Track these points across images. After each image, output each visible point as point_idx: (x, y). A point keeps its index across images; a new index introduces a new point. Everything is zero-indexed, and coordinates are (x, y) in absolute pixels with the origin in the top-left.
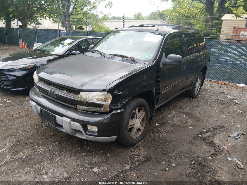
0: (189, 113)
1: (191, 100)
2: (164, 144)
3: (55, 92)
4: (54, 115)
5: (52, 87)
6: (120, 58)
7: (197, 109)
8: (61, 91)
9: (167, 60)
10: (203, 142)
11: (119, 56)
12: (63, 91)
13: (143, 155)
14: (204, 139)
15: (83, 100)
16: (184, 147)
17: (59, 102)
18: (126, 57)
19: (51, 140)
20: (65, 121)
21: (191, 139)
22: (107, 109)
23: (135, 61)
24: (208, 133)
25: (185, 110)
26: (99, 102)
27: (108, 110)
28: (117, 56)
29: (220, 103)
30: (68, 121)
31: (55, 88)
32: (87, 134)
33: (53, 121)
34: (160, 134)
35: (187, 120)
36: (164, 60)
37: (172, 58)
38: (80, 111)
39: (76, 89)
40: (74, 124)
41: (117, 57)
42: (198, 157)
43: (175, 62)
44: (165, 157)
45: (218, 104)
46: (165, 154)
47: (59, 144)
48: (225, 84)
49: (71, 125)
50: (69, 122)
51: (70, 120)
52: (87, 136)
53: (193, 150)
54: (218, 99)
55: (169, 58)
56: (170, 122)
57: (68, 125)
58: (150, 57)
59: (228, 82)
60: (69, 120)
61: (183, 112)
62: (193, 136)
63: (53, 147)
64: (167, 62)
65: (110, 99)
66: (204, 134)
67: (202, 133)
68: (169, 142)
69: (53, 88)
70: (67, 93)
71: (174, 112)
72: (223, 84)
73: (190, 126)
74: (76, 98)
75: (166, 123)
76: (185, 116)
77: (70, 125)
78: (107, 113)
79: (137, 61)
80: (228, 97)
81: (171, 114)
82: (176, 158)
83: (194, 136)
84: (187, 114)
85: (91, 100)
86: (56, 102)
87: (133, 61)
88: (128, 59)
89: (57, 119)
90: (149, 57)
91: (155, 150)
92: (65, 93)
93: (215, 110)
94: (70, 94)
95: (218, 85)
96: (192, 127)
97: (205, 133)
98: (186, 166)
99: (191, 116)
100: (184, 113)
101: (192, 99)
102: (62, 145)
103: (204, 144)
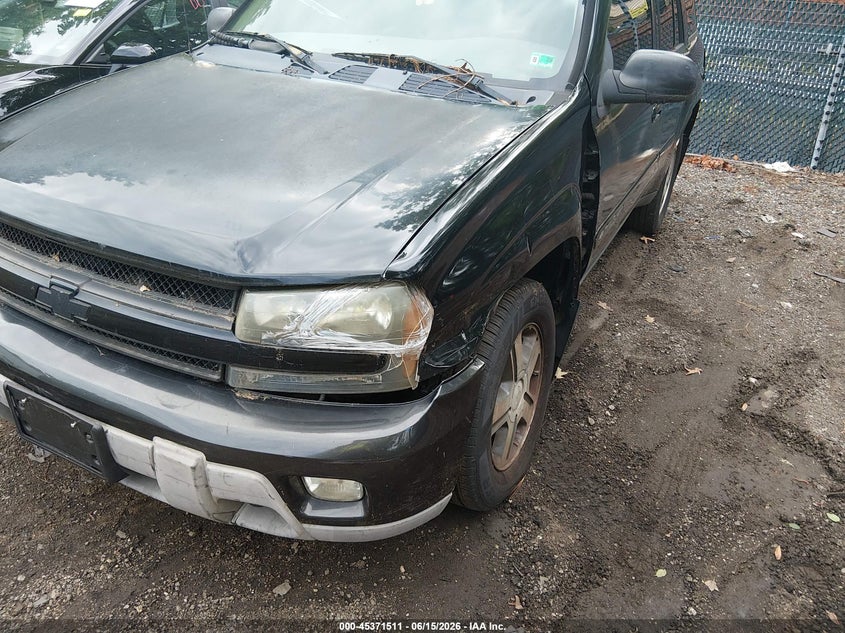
0: (662, 303)
1: (643, 241)
2: (627, 473)
3: (76, 292)
4: (96, 424)
5: (54, 261)
6: (398, 76)
7: (683, 284)
8: (114, 284)
9: (626, 79)
10: (769, 434)
11: (386, 64)
12: (129, 288)
13: (565, 554)
14: (769, 423)
15: (270, 340)
16: (709, 474)
17: (110, 345)
18: (425, 67)
19: (93, 524)
20: (170, 460)
21: (717, 425)
22: (408, 374)
23: (479, 90)
24: (766, 388)
25: (641, 292)
26: (363, 347)
27: (414, 381)
28: (376, 63)
29: (750, 247)
30: (192, 463)
31: (73, 268)
32: (303, 519)
33: (94, 457)
34: (591, 421)
35: (665, 336)
36: (613, 78)
37: (652, 67)
38: (250, 397)
39: (215, 275)
40: (225, 476)
41: (381, 70)
42: (784, 520)
43: (662, 86)
44: (655, 542)
45: (745, 251)
46: (648, 526)
47: (141, 543)
48: (725, 165)
49: (207, 479)
50: (194, 468)
51: (200, 455)
52: (305, 526)
53: (749, 486)
54: (738, 232)
55: (638, 70)
56: (606, 353)
57: (192, 483)
58: (550, 65)
59: (736, 157)
60: (191, 457)
61: (638, 303)
62: (720, 411)
63: (110, 568)
64: (629, 89)
65: (425, 323)
66: (757, 397)
67: (746, 392)
68: (645, 458)
69: (61, 270)
70: (156, 296)
71: (604, 305)
72: (718, 168)
73: (692, 364)
74: (219, 331)
75: (596, 361)
76: (650, 320)
77: (200, 482)
78: (404, 397)
79: (489, 87)
80: (763, 218)
81: (594, 315)
82: (702, 539)
83: (723, 411)
84: (655, 307)
85: (315, 337)
86: (92, 345)
87: (470, 86)
88: (439, 76)
89: (115, 447)
90: (543, 65)
91: (602, 510)
92: (142, 300)
93: (747, 279)
94: (177, 302)
95: (702, 172)
96: (697, 370)
97: (756, 390)
98: (760, 576)
99: (676, 316)
100: (640, 303)
101: (645, 239)
102: (153, 550)
103: (775, 447)
